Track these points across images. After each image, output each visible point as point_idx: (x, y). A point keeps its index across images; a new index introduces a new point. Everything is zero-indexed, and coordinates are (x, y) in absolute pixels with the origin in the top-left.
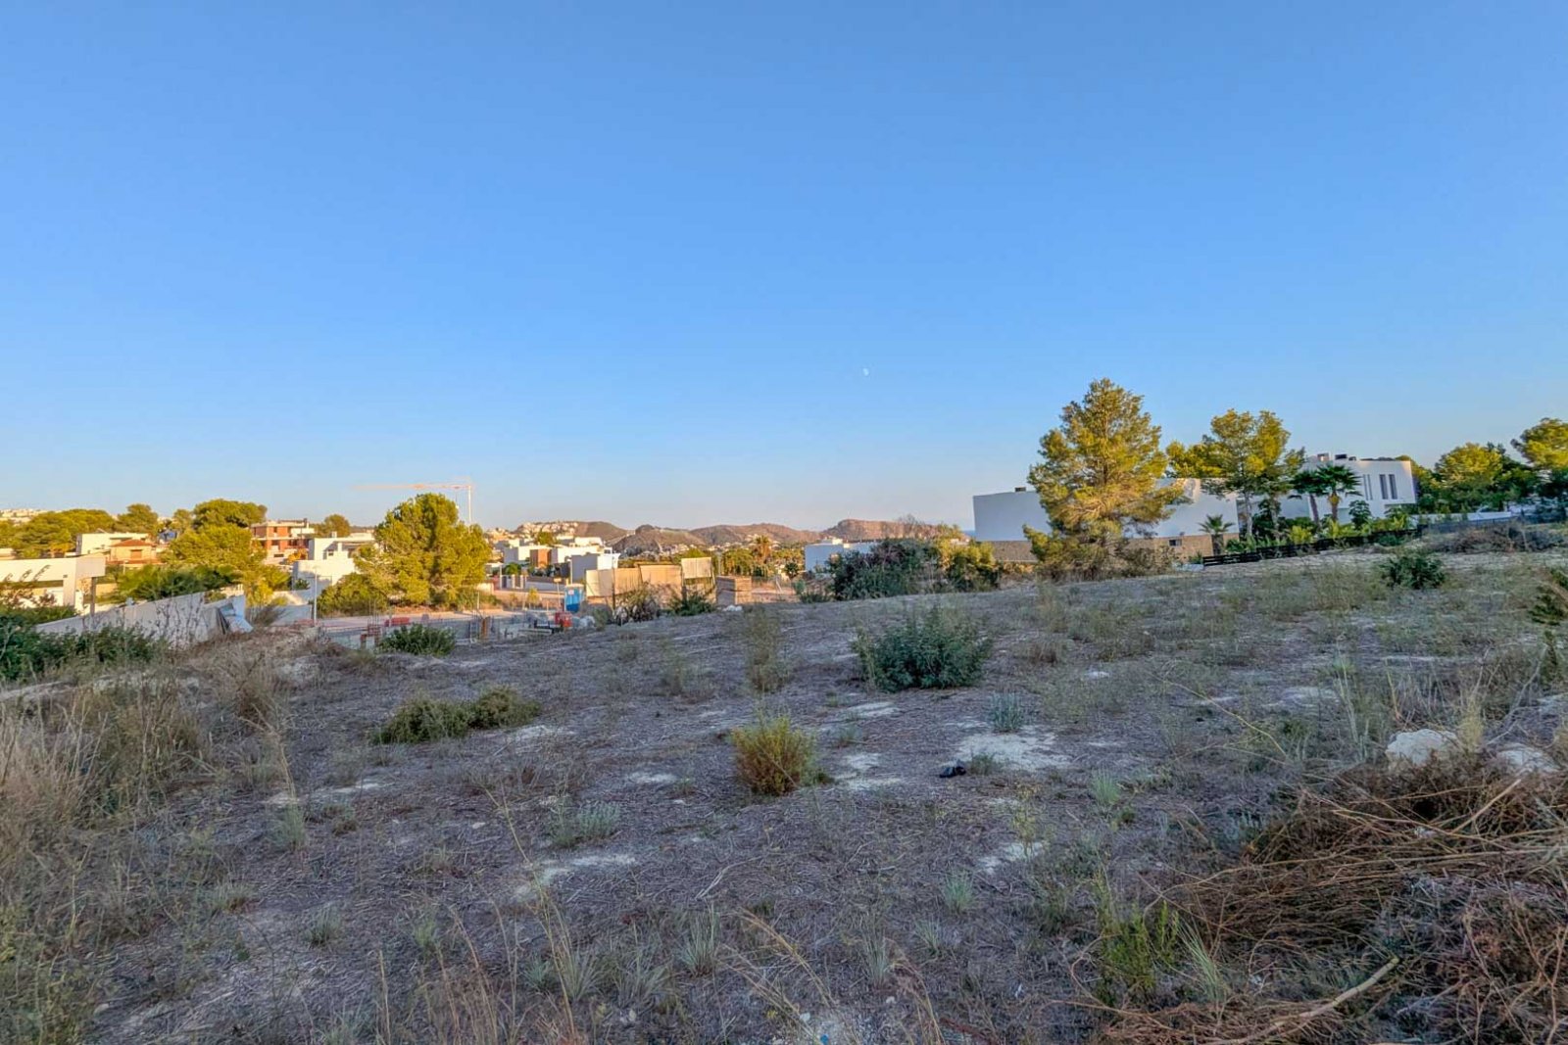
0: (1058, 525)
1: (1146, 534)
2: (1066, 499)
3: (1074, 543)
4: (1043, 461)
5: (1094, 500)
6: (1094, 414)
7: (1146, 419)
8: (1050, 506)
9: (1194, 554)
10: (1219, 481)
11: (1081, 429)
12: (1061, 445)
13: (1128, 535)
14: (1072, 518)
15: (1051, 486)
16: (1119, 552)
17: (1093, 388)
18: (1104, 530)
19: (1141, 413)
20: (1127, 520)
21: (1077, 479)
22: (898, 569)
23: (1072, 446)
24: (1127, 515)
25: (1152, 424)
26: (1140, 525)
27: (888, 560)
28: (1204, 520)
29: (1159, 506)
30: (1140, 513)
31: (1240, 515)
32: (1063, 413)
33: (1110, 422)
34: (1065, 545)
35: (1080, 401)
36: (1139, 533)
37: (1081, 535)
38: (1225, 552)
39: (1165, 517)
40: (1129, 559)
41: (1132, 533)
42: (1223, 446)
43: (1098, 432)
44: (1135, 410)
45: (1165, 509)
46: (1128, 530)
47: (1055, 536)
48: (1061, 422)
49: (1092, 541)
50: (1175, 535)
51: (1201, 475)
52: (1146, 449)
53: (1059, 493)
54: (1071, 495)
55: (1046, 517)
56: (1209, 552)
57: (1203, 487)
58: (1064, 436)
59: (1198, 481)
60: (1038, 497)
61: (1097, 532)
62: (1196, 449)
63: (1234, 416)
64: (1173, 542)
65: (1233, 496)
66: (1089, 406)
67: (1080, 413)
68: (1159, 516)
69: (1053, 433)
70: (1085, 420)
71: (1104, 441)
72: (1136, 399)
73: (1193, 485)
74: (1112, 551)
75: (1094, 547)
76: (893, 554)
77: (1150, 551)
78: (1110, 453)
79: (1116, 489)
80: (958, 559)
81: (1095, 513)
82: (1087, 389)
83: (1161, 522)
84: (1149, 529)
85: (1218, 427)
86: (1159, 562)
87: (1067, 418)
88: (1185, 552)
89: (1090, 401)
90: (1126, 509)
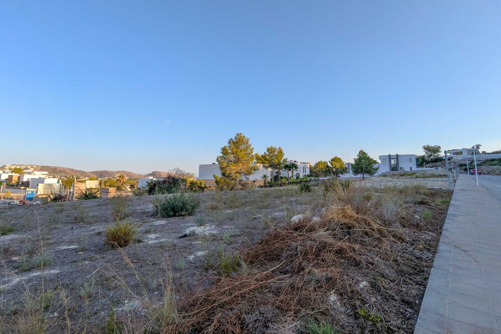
0: (224, 174)
1: (247, 178)
2: (226, 167)
3: (227, 180)
4: (221, 155)
5: (234, 168)
6: (237, 142)
7: (250, 146)
8: (222, 169)
9: (259, 185)
10: (267, 165)
11: (233, 147)
12: (227, 150)
13: (242, 178)
14: (228, 172)
15: (223, 162)
16: (240, 183)
17: (237, 135)
18: (236, 176)
19: (249, 144)
20: (243, 174)
21: (230, 161)
22: (172, 185)
23: (230, 151)
24: (243, 173)
25: (251, 147)
26: (246, 176)
27: (169, 182)
28: (262, 175)
29: (251, 171)
30: (246, 172)
31: (271, 175)
32: (228, 141)
33: (241, 145)
34: (225, 180)
35: (233, 138)
36: (245, 178)
37: (229, 178)
38: (267, 185)
39: (253, 174)
40: (242, 185)
41: (244, 178)
42: (269, 155)
43: (237, 148)
44: (248, 142)
45: (253, 171)
46: (243, 177)
47: (222, 178)
48: (227, 144)
49: (233, 180)
50: (255, 180)
51: (263, 163)
52: (249, 154)
53: (225, 165)
54: (228, 165)
55: (220, 172)
56: (262, 184)
57: (263, 166)
58: (228, 148)
59: (262, 165)
60: (219, 166)
61: (234, 177)
62: (262, 156)
63: (272, 147)
64: (254, 181)
65: (270, 169)
66: (235, 140)
67: (233, 142)
68: (251, 173)
69: (225, 147)
70: (234, 144)
71: (239, 151)
72: (248, 139)
73: (261, 166)
74: (238, 183)
75: (233, 181)
76: (171, 180)
77: (248, 183)
78: (241, 154)
79: (240, 165)
80: (192, 183)
81: (234, 171)
82: (236, 135)
83: (251, 175)
84: (248, 177)
85: (268, 150)
86: (250, 187)
87: (229, 143)
88: (257, 184)
89: (236, 139)
90: (243, 171)
